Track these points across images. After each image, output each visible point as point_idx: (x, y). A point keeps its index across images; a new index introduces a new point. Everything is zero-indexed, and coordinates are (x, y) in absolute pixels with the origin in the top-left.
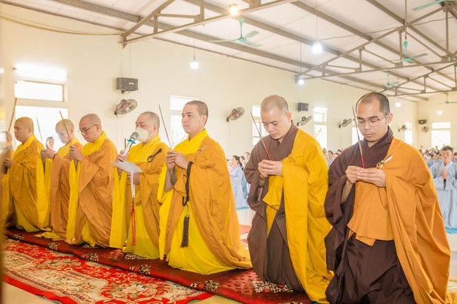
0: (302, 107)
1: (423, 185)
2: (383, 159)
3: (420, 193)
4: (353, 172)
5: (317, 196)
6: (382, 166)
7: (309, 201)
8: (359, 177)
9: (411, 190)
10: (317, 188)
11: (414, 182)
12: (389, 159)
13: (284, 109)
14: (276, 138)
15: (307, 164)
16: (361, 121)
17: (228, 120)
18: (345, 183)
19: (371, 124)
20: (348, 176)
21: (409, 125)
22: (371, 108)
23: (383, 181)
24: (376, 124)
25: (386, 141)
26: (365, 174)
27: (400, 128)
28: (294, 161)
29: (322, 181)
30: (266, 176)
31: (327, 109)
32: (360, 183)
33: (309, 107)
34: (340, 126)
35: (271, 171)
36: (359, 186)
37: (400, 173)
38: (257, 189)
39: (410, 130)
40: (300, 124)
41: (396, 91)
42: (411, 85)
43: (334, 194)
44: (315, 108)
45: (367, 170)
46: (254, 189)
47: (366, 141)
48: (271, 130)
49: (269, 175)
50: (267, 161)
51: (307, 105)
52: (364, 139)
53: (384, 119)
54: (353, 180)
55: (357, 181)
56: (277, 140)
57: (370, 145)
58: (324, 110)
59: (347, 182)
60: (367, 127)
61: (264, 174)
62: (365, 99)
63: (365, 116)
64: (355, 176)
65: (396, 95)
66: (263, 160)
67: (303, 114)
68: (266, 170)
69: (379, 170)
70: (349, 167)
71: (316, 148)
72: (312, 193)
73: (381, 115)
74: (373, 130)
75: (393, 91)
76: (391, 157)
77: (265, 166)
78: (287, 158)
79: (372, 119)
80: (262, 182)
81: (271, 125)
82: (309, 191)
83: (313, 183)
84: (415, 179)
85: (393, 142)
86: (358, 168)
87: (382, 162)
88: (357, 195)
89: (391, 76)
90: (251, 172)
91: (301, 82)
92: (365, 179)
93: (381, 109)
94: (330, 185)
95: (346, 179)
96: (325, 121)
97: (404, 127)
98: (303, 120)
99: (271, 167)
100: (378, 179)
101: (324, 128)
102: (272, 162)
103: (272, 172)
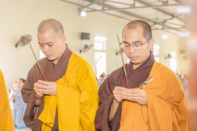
0: (84, 36)
1: (179, 103)
2: (145, 80)
3: (175, 109)
4: (119, 92)
5: (87, 113)
6: (144, 86)
7: (80, 118)
8: (125, 97)
9: (169, 107)
10: (88, 107)
11: (171, 101)
12: (151, 80)
13: (60, 32)
14: (51, 59)
15: (79, 84)
16: (127, 45)
17: (16, 46)
18: (112, 102)
19: (135, 48)
20: (115, 95)
21: (174, 54)
22: (136, 34)
23: (145, 100)
24: (140, 48)
25: (148, 64)
26: (130, 94)
27: (167, 55)
28: (68, 82)
29: (93, 100)
30: (42, 96)
31: (106, 39)
32: (126, 102)
33: (91, 37)
34: (117, 54)
35: (45, 90)
36: (125, 105)
37: (159, 92)
38: (33, 108)
39: (174, 58)
40: (82, 51)
41: (164, 26)
42: (175, 21)
43: (103, 112)
44: (96, 37)
45: (130, 90)
46: (30, 108)
47: (132, 63)
48: (46, 51)
49: (44, 95)
50: (42, 82)
51: (89, 34)
52: (130, 62)
53: (146, 44)
54: (119, 99)
55: (123, 100)
56: (53, 61)
57: (135, 67)
58: (104, 39)
59: (114, 101)
60: (132, 51)
61: (39, 94)
62: (131, 25)
63: (130, 41)
64: (121, 96)
65: (163, 28)
66: (38, 81)
67: (85, 42)
68: (41, 90)
69: (142, 91)
70: (116, 88)
71: (88, 69)
72: (83, 111)
73: (144, 40)
74: (137, 53)
75: (161, 25)
76: (152, 79)
77: (40, 86)
78: (61, 79)
79: (136, 43)
80: (38, 102)
81: (46, 47)
82: (81, 109)
83: (85, 102)
84: (172, 98)
85: (154, 65)
86: (123, 89)
87: (145, 82)
88: (123, 113)
89: (159, 13)
90: (28, 92)
91: (83, 14)
92: (129, 98)
93: (144, 35)
94: (100, 104)
95: (114, 98)
96: (105, 49)
97: (169, 56)
98: (85, 48)
99: (45, 87)
100: (141, 98)
101: (104, 55)
102: (46, 83)
103: (47, 92)
